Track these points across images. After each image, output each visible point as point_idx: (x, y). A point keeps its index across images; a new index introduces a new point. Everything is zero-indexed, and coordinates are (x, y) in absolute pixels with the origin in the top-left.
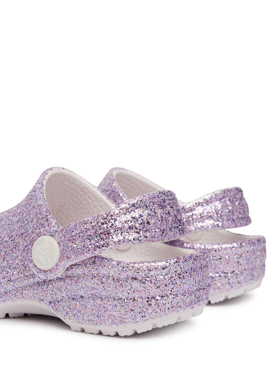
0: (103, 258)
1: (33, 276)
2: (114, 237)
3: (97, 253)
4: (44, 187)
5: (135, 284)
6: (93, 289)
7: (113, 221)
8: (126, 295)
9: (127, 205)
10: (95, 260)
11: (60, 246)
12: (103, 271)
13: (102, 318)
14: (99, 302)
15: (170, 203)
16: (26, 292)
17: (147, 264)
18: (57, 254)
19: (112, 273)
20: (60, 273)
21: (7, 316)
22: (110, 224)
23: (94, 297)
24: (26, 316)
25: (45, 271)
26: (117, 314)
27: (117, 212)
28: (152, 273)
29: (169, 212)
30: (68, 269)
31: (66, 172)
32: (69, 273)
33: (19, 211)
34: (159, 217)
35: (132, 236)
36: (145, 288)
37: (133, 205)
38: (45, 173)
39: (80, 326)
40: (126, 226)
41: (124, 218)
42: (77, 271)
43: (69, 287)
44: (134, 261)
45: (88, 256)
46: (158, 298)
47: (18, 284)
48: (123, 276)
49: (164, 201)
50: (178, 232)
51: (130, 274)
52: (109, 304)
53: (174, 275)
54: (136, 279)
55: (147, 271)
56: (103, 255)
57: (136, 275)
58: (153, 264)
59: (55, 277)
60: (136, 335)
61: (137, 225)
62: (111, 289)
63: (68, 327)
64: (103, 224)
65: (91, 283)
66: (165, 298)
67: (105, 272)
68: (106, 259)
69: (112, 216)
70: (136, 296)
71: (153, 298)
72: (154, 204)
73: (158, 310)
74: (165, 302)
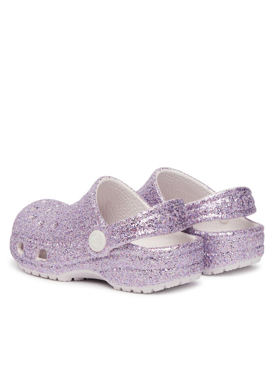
0: (133, 245)
1: (90, 255)
2: (139, 232)
3: (129, 241)
4: (96, 195)
5: (152, 262)
6: (127, 264)
7: (138, 222)
8: (146, 268)
9: (147, 212)
10: (128, 246)
11: (106, 237)
12: (133, 253)
13: (133, 282)
14: (130, 272)
15: (177, 208)
16: (85, 265)
17: (159, 249)
18: (104, 242)
19: (138, 254)
20: (106, 253)
21: (73, 280)
22: (136, 224)
23: (128, 269)
24: (85, 280)
25: (97, 253)
26: (141, 280)
27: (140, 216)
28: (162, 255)
29: (175, 214)
30: (111, 251)
31: (111, 179)
32: (112, 254)
33: (80, 210)
34: (168, 218)
35: (151, 231)
36: (158, 264)
37: (151, 212)
38: (96, 183)
39: (119, 287)
40: (147, 225)
41: (145, 220)
42: (117, 253)
43: (112, 262)
44: (151, 247)
45: (124, 243)
46: (166, 270)
47: (80, 260)
48: (145, 256)
49: (173, 207)
50: (181, 227)
51: (149, 255)
52: (136, 274)
53: (176, 256)
54: (152, 258)
55: (159, 254)
56: (133, 243)
57: (153, 256)
58: (163, 249)
59: (104, 256)
60: (153, 292)
61: (154, 224)
62: (138, 264)
63: (112, 287)
64: (132, 224)
65: (126, 260)
66: (171, 270)
67: (134, 254)
68: (135, 246)
69: (138, 219)
70: (153, 268)
71: (163, 270)
72: (165, 210)
73: (166, 277)
74: (170, 272)
